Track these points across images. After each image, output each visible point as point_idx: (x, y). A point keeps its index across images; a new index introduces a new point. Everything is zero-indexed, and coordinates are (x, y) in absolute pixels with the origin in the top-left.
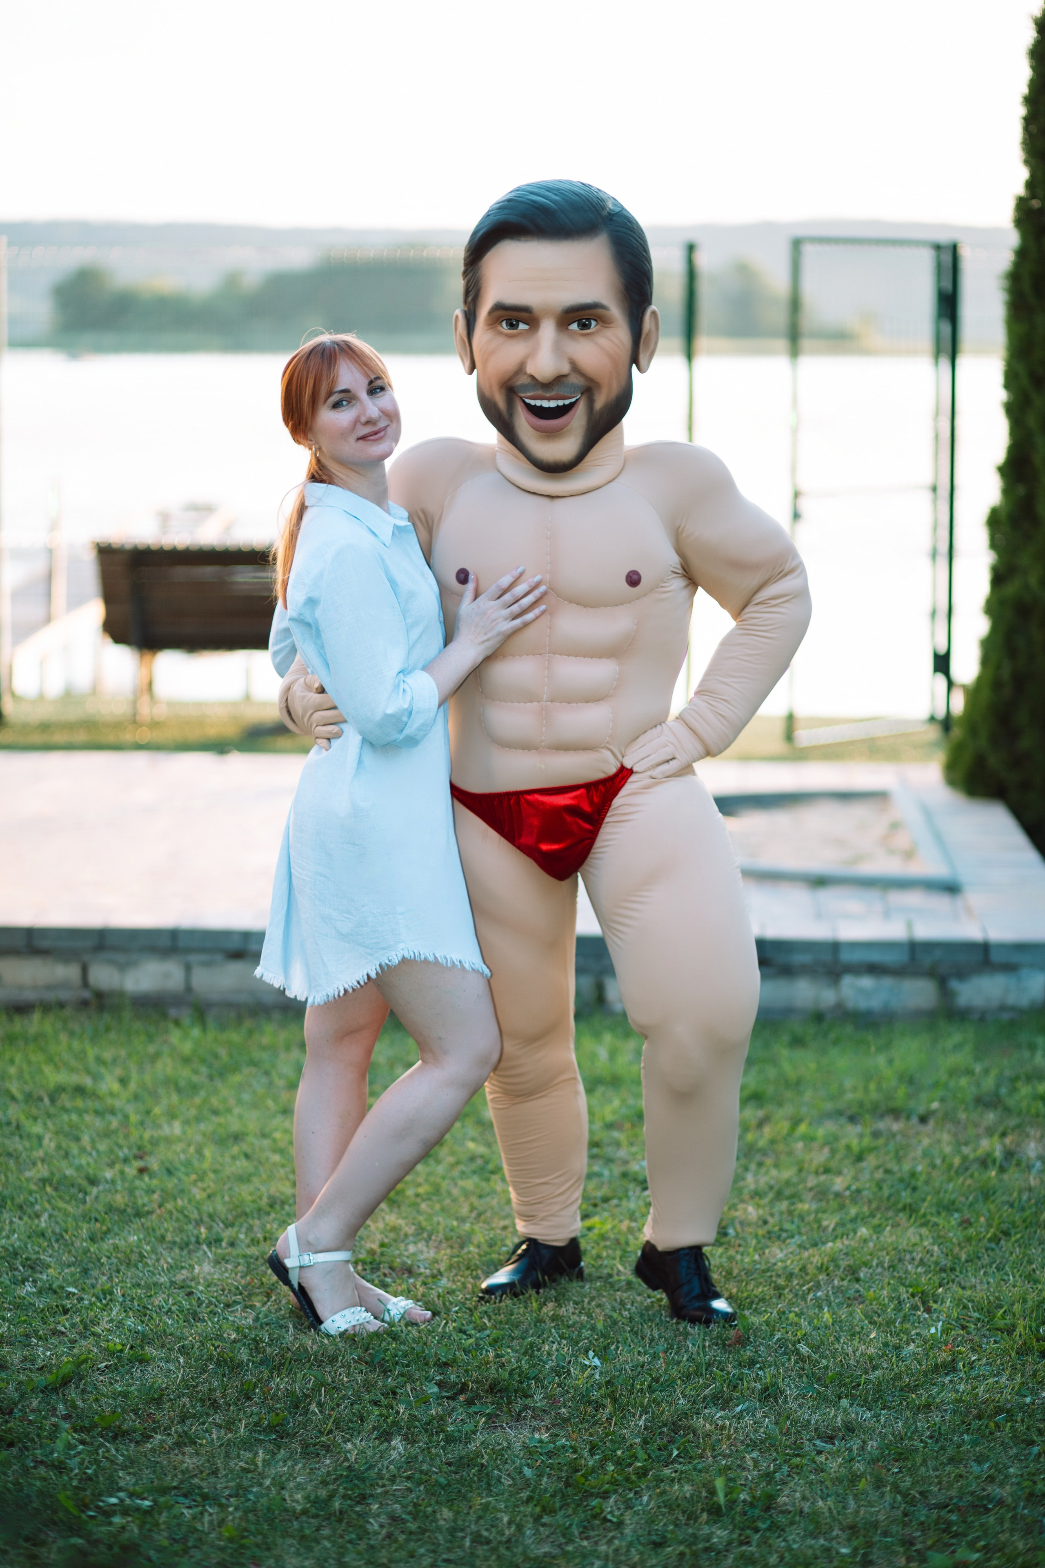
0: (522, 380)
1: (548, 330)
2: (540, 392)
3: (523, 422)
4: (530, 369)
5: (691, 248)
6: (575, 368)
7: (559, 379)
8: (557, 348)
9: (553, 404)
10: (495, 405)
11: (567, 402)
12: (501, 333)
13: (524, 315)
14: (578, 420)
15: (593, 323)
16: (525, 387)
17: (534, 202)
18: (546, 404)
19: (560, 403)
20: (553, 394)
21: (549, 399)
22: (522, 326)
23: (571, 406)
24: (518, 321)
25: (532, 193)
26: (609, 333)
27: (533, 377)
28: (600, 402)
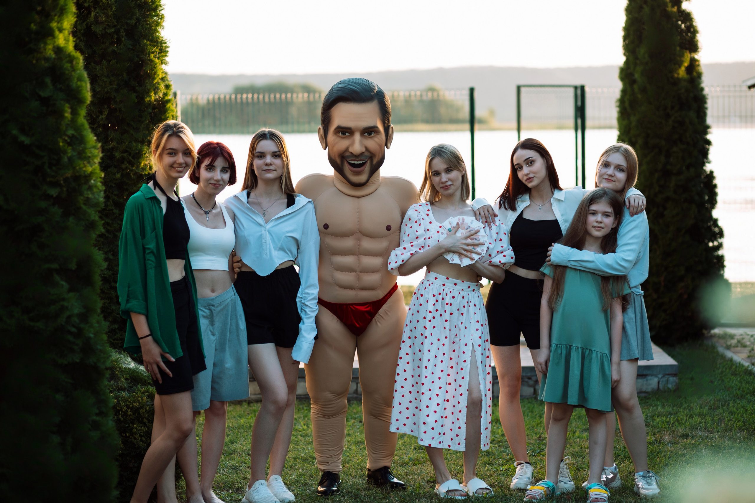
0: (347, 154)
1: (357, 137)
2: (354, 158)
3: (347, 169)
4: (351, 150)
5: (472, 90)
6: (367, 149)
7: (362, 154)
8: (361, 143)
9: (359, 163)
10: (336, 162)
11: (364, 162)
12: (339, 137)
13: (349, 130)
14: (367, 168)
15: (373, 133)
16: (348, 157)
17: (351, 88)
18: (356, 162)
19: (361, 162)
20: (359, 159)
21: (357, 161)
22: (347, 134)
23: (365, 163)
24: (346, 133)
25: (349, 85)
26: (378, 136)
27: (352, 153)
28: (375, 161)
